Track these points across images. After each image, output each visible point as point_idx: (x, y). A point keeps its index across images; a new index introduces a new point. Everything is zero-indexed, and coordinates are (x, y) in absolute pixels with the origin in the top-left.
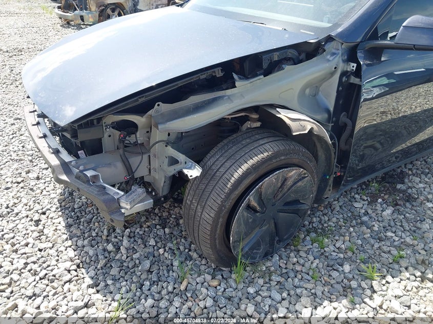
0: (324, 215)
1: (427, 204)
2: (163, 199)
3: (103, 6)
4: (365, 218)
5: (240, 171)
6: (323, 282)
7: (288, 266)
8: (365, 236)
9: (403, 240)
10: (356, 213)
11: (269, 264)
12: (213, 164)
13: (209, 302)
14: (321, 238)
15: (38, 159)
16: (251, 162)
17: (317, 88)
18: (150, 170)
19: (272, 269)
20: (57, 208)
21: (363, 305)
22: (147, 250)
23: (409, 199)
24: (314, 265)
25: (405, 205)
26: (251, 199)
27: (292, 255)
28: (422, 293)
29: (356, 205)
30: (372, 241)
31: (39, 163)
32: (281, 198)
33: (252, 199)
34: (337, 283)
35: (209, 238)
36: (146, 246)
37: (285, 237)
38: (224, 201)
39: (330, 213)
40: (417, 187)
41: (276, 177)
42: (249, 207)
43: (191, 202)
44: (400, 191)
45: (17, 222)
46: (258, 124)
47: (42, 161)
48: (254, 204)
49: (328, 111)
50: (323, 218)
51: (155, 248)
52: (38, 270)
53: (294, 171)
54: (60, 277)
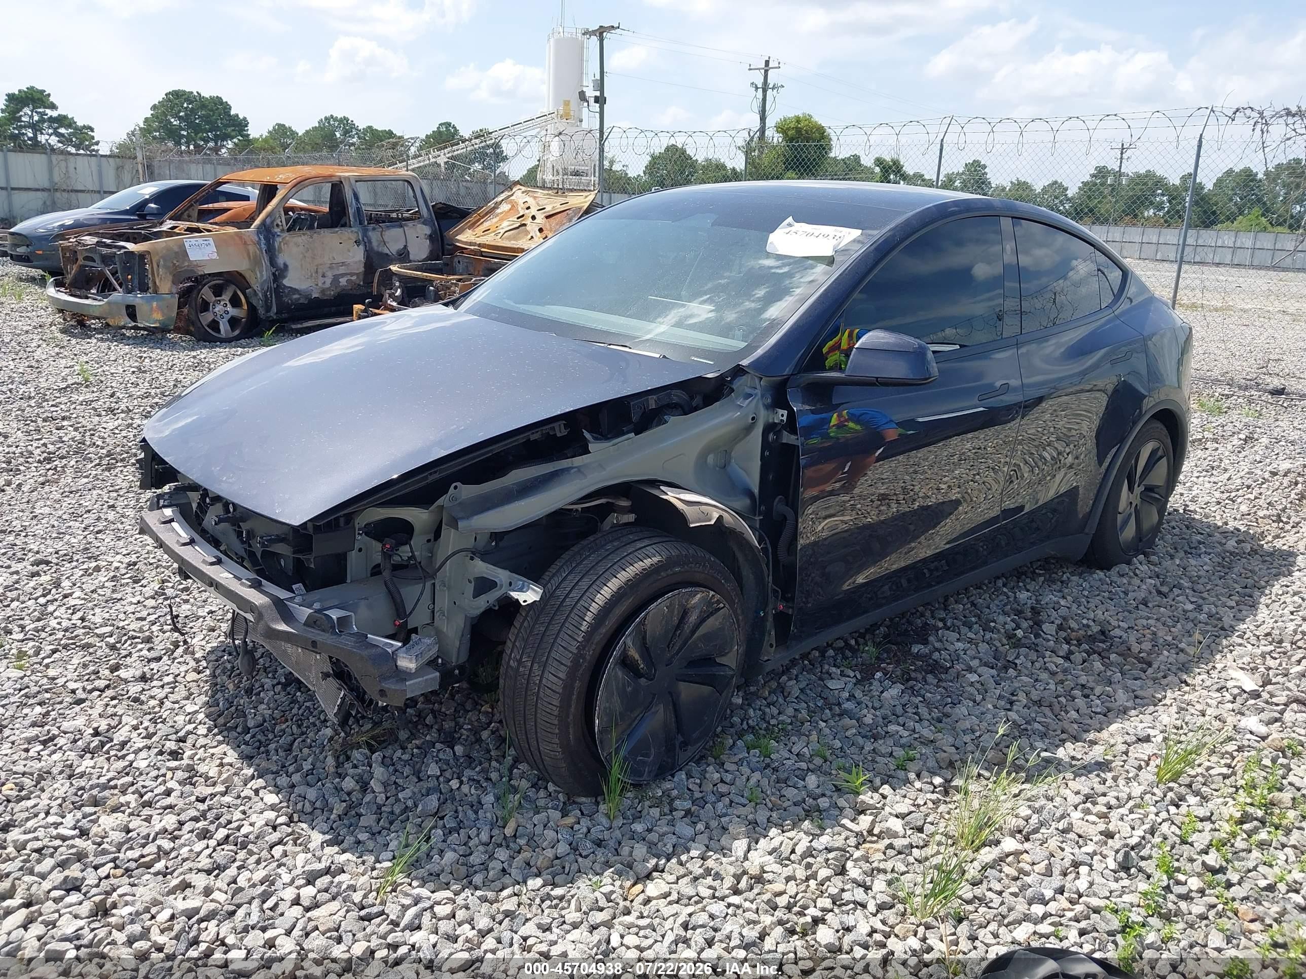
0: (768, 705)
1: (969, 676)
2: (457, 672)
3: (189, 279)
4: (848, 705)
5: (606, 592)
6: (770, 805)
7: (704, 788)
8: (848, 733)
9: (916, 736)
10: (832, 700)
11: (667, 785)
12: (557, 588)
13: (563, 848)
14: (763, 741)
15: (129, 642)
16: (624, 576)
17: (727, 454)
18: (433, 612)
19: (675, 793)
20: (210, 730)
21: (837, 829)
22: (425, 785)
23: (935, 668)
24: (753, 781)
25: (924, 678)
26: (628, 643)
27: (711, 768)
28: (942, 808)
29: (832, 684)
30: (860, 740)
31: (133, 651)
32: (680, 649)
33: (630, 643)
34: (795, 804)
35: (556, 722)
36: (420, 780)
37: (694, 736)
38: (582, 647)
39: (781, 700)
40: (951, 648)
41: (668, 603)
42: (625, 662)
43: (520, 662)
44: (918, 657)
45: (131, 757)
46: (631, 518)
47: (140, 646)
48: (634, 653)
49: (749, 493)
50: (767, 710)
51: (441, 779)
52: (212, 828)
53: (699, 596)
54: (257, 838)
